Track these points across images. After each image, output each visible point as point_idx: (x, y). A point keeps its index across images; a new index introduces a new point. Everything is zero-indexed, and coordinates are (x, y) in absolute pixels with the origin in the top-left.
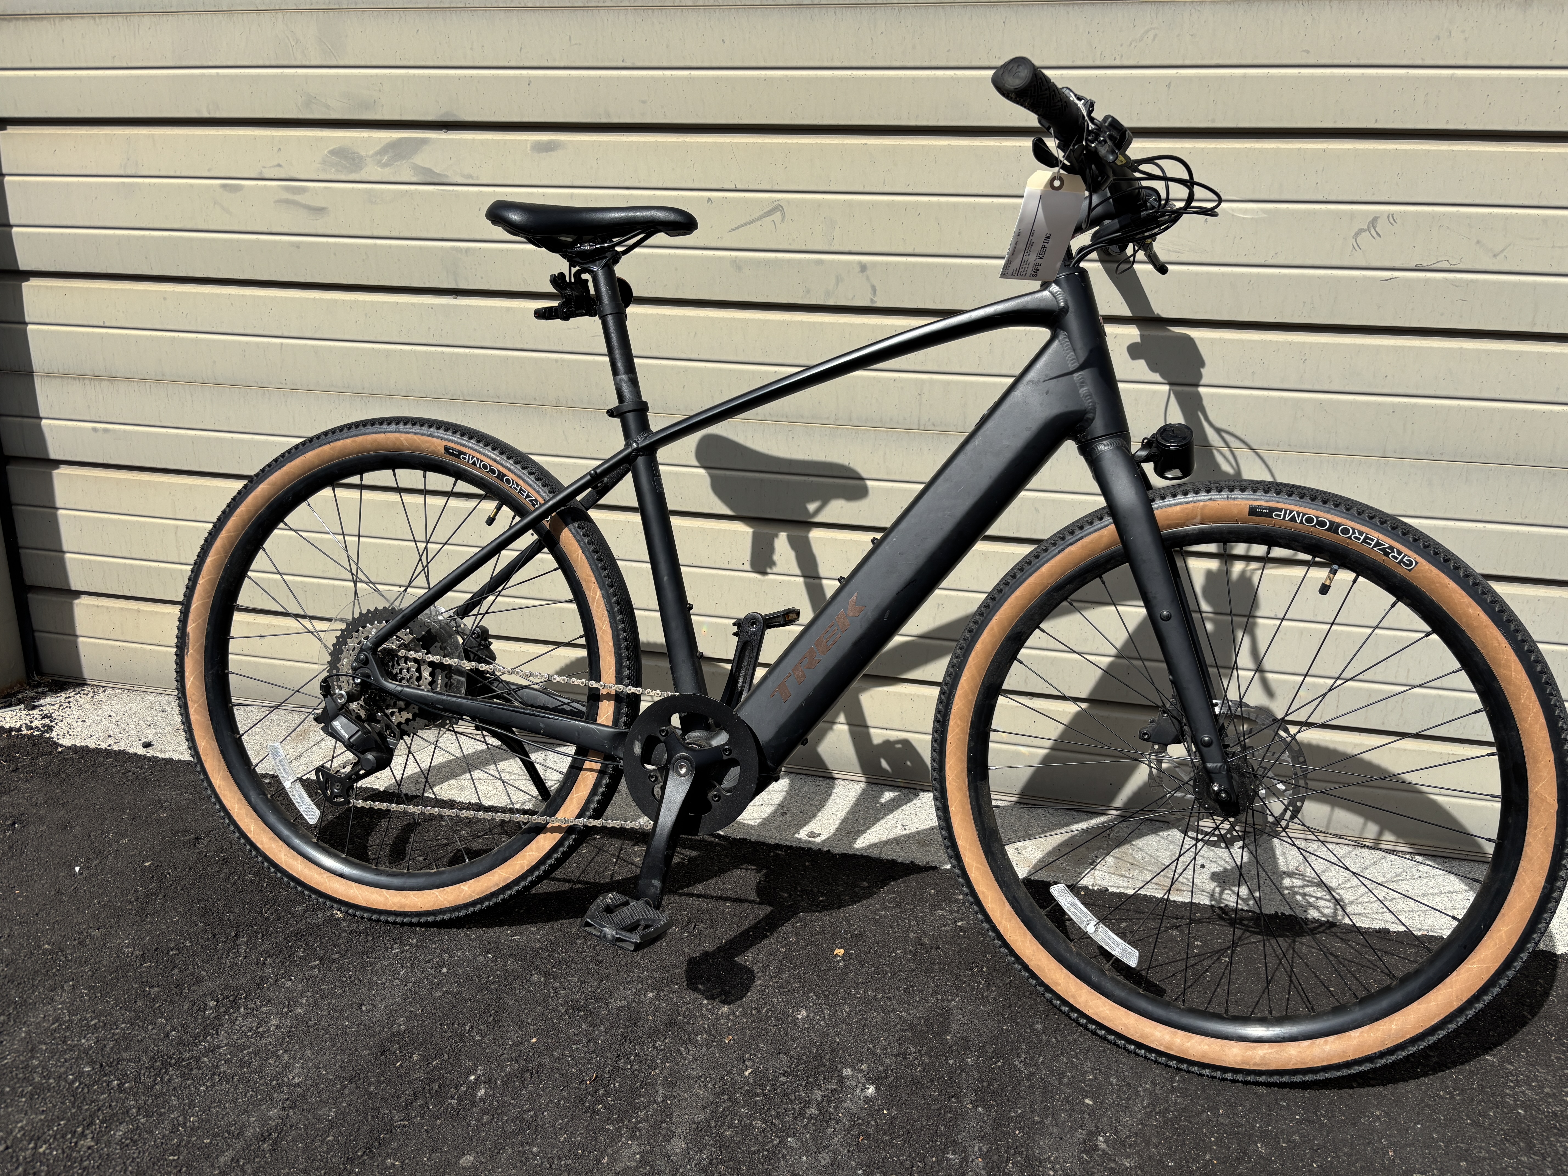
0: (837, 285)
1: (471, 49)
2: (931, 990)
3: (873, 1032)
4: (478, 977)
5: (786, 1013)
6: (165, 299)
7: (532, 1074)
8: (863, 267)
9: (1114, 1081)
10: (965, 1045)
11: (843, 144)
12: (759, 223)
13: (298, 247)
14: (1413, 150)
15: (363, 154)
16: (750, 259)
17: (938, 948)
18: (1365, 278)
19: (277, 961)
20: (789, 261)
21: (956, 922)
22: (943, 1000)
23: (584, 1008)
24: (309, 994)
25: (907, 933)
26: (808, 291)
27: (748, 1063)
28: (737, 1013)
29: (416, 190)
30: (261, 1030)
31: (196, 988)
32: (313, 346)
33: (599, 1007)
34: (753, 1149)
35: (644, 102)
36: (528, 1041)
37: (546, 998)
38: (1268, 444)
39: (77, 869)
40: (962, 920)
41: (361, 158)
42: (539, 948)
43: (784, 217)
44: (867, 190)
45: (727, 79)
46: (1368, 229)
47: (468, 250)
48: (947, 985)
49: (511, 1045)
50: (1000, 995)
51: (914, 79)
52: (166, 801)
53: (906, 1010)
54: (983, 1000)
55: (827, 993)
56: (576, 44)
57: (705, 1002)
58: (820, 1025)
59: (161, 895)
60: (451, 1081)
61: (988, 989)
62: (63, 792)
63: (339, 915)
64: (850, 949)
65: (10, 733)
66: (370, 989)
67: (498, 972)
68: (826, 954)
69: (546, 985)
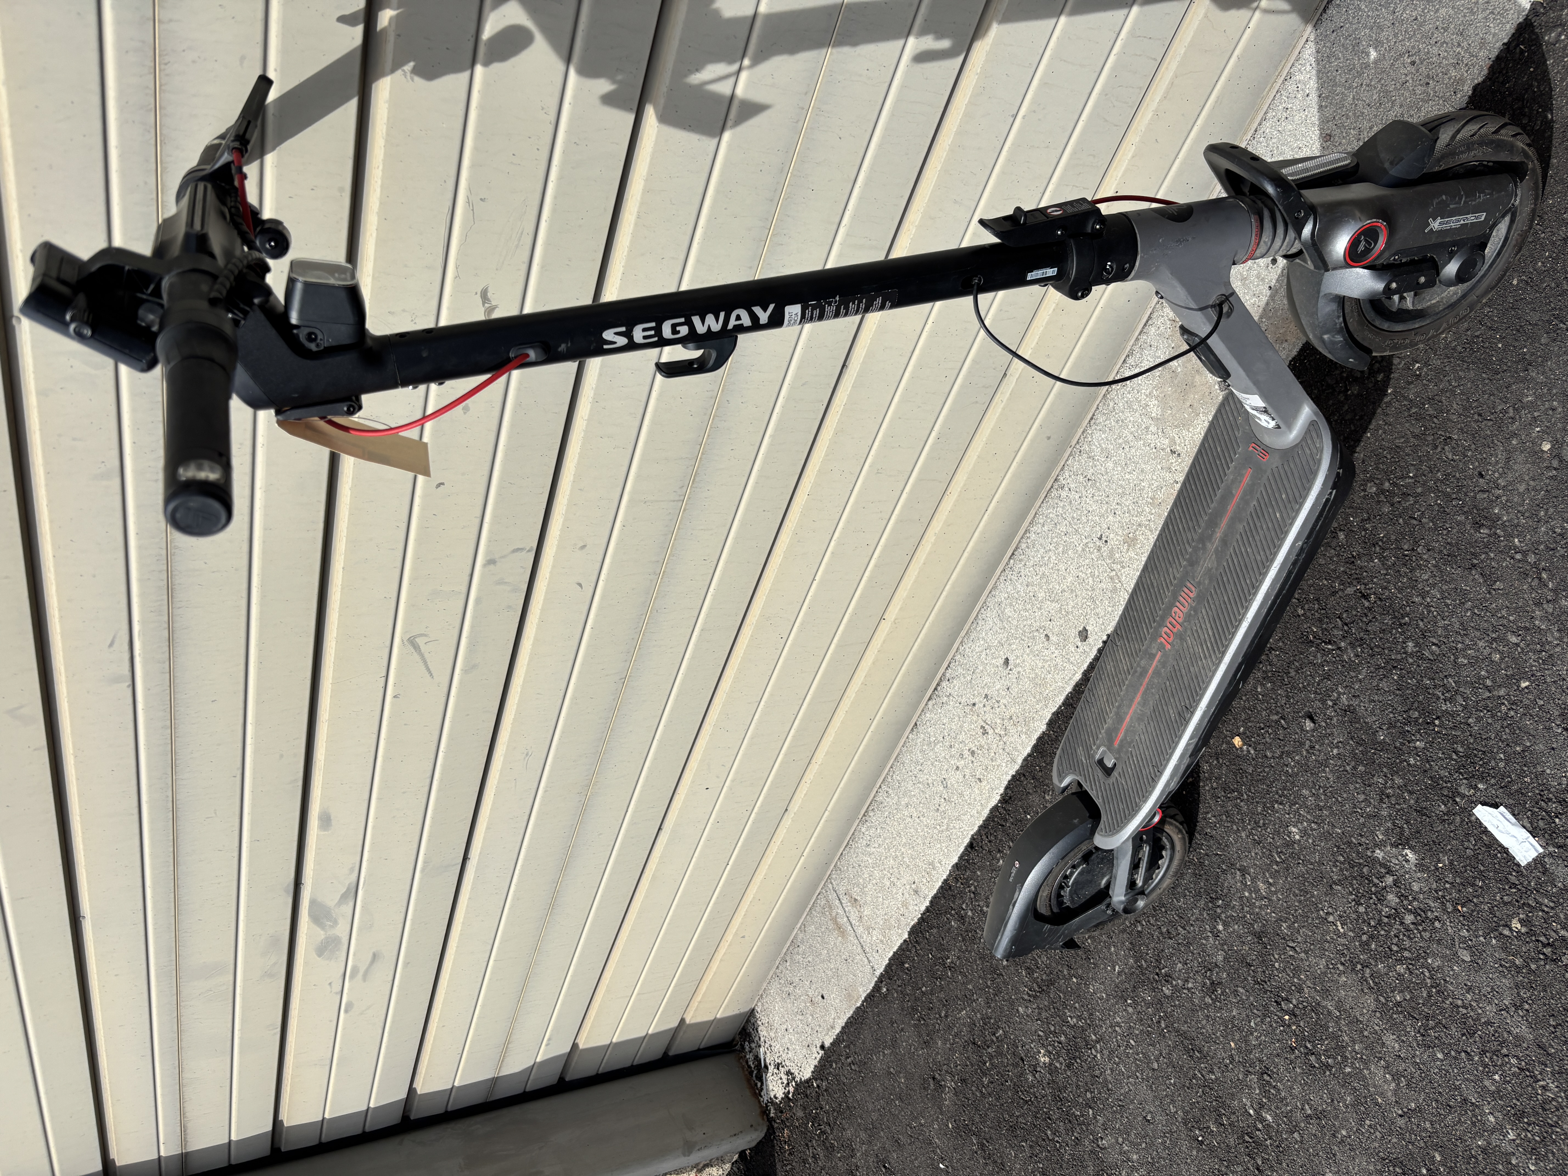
0: (506, 583)
1: (218, 883)
2: (1318, 703)
3: (1345, 796)
4: (1150, 1027)
5: (1289, 845)
7: (1266, 1073)
8: (490, 562)
9: (1514, 639)
10: (1399, 731)
11: (343, 589)
12: (427, 655)
13: (408, 964)
15: (323, 937)
19: (1078, 1130)
20: (472, 627)
22: (1335, 704)
23: (1213, 985)
24: (1120, 1140)
26: (509, 607)
27: (1331, 919)
28: (1271, 880)
29: (362, 901)
33: (1217, 973)
34: (1425, 995)
35: (282, 756)
36: (1232, 1049)
37: (1191, 999)
39: (941, 1166)
41: (327, 938)
42: (1136, 962)
43: (422, 635)
44: (399, 565)
45: (258, 694)
48: (1318, 684)
49: (1231, 1062)
50: (1353, 645)
52: (889, 1068)
53: (1332, 745)
54: (1351, 667)
55: (1280, 792)
56: (215, 813)
57: (1247, 894)
58: (1315, 830)
59: (985, 1142)
60: (1248, 1127)
61: (1339, 648)
62: (862, 1118)
63: (1047, 1060)
64: (1238, 728)
65: (789, 1099)
66: (1132, 1102)
67: (1150, 1010)
68: (1236, 756)
69: (1176, 989)
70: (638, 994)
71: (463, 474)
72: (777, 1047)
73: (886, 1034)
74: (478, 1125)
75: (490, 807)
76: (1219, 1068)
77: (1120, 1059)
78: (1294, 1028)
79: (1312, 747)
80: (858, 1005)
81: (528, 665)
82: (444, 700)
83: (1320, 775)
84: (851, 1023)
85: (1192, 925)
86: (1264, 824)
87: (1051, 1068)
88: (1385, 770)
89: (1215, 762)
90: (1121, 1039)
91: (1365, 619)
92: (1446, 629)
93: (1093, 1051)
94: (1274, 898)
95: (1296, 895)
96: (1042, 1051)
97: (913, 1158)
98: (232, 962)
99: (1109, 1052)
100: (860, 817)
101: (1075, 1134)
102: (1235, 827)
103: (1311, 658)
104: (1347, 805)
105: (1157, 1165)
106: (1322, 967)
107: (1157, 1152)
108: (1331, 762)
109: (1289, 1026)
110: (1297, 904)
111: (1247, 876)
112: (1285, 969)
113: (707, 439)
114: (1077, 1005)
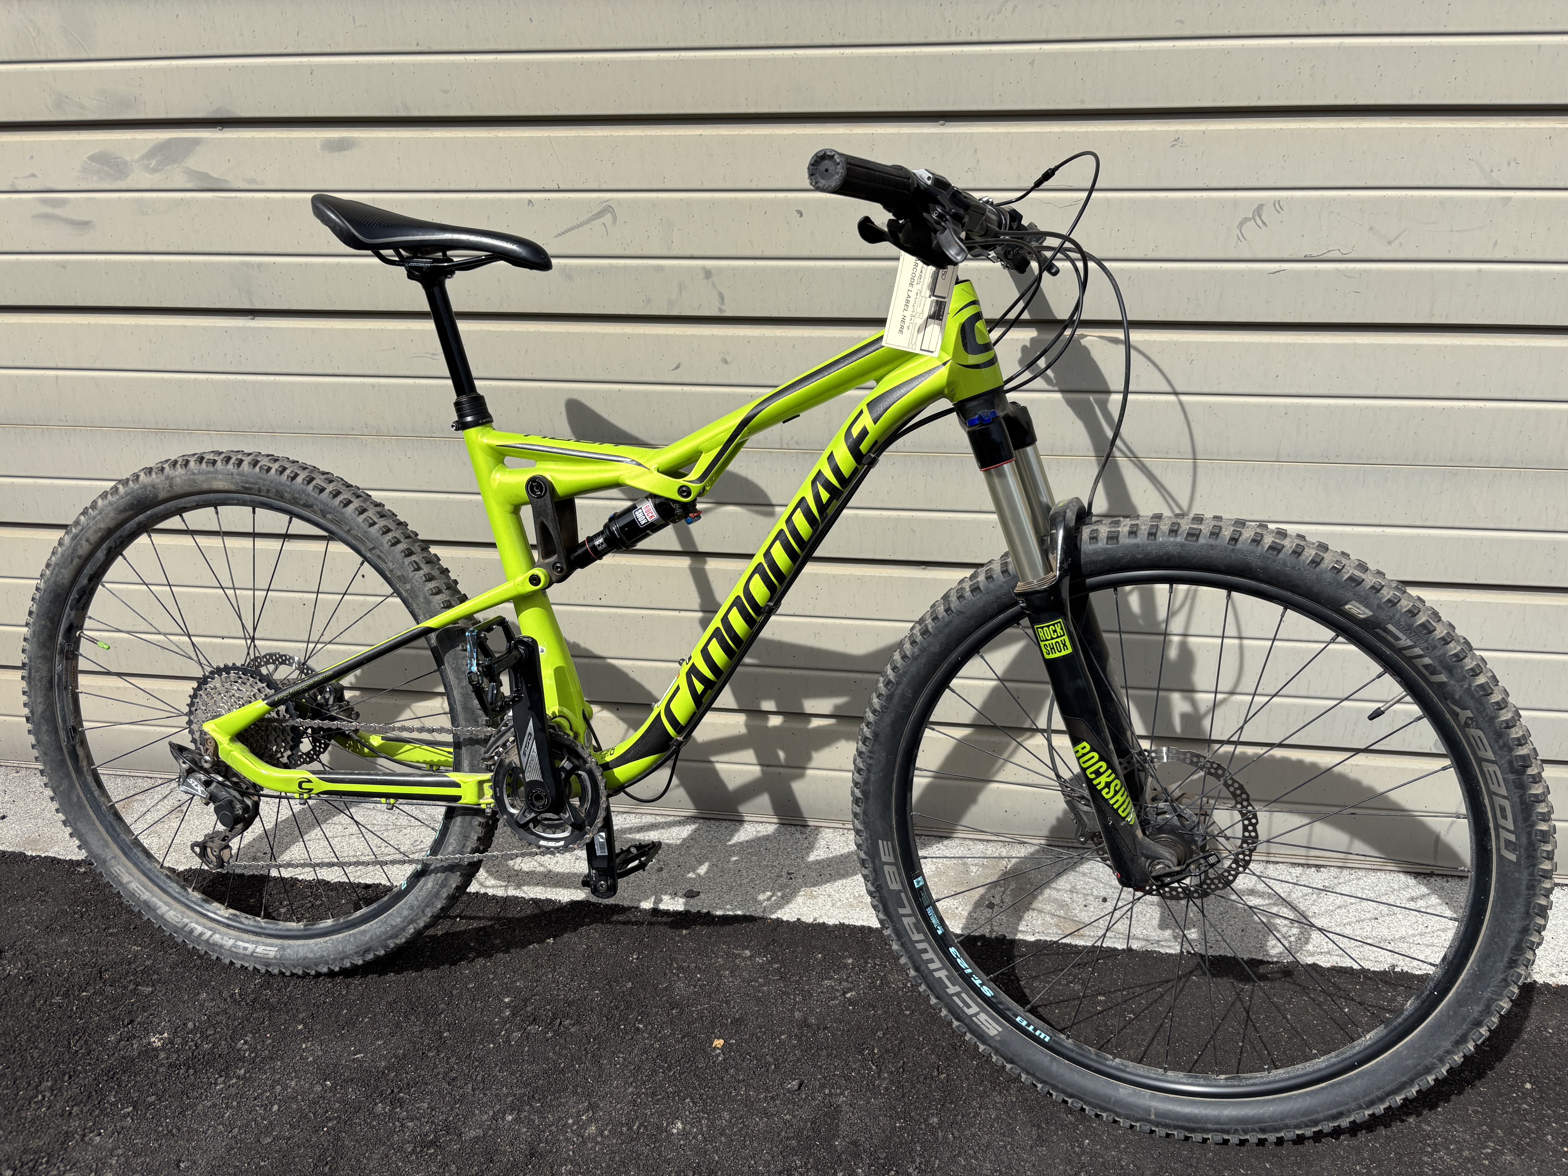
0: (681, 293)
2: (818, 1083)
3: (755, 1144)
4: (314, 1114)
5: (660, 1128)
8: (708, 273)
10: (855, 1151)
11: (676, 136)
12: (588, 226)
13: (64, 267)
14: (1300, 129)
15: (128, 158)
16: (581, 267)
17: (825, 1028)
18: (1252, 272)
20: (625, 268)
21: (844, 993)
22: (831, 1095)
23: (433, 1143)
25: (792, 1011)
26: (649, 301)
28: (606, 1133)
29: (193, 198)
32: (93, 378)
33: (451, 1140)
35: (446, 92)
38: (1156, 452)
40: (850, 990)
41: (125, 163)
42: (385, 1068)
43: (615, 219)
44: (706, 187)
46: (1254, 218)
47: (260, 265)
48: (834, 1075)
50: (892, 1082)
51: (750, 60)
53: (791, 1112)
54: (875, 1091)
56: (361, 26)
57: (570, 1121)
58: (697, 1140)
61: (879, 1076)
63: (158, 1044)
64: (731, 1038)
66: (189, 1140)
67: (337, 1105)
68: (705, 1048)
69: (391, 1116)
71: (813, 233)
73: (18, 888)
80: (29, 853)
83: (754, 1117)
85: (485, 1094)
86: (659, 1100)
87: (149, 1052)
88: (811, 1160)
89: (680, 1036)
90: (267, 1097)
91: (921, 1079)
92: (974, 1135)
93: (221, 1080)
94: (590, 1145)
95: (612, 1159)
96: (166, 1035)
99: (237, 1094)
101: (75, 1108)
103: (851, 1059)
104: (747, 1151)
108: (776, 1119)
110: (604, 1165)
111: (590, 1113)
114: (270, 1041)
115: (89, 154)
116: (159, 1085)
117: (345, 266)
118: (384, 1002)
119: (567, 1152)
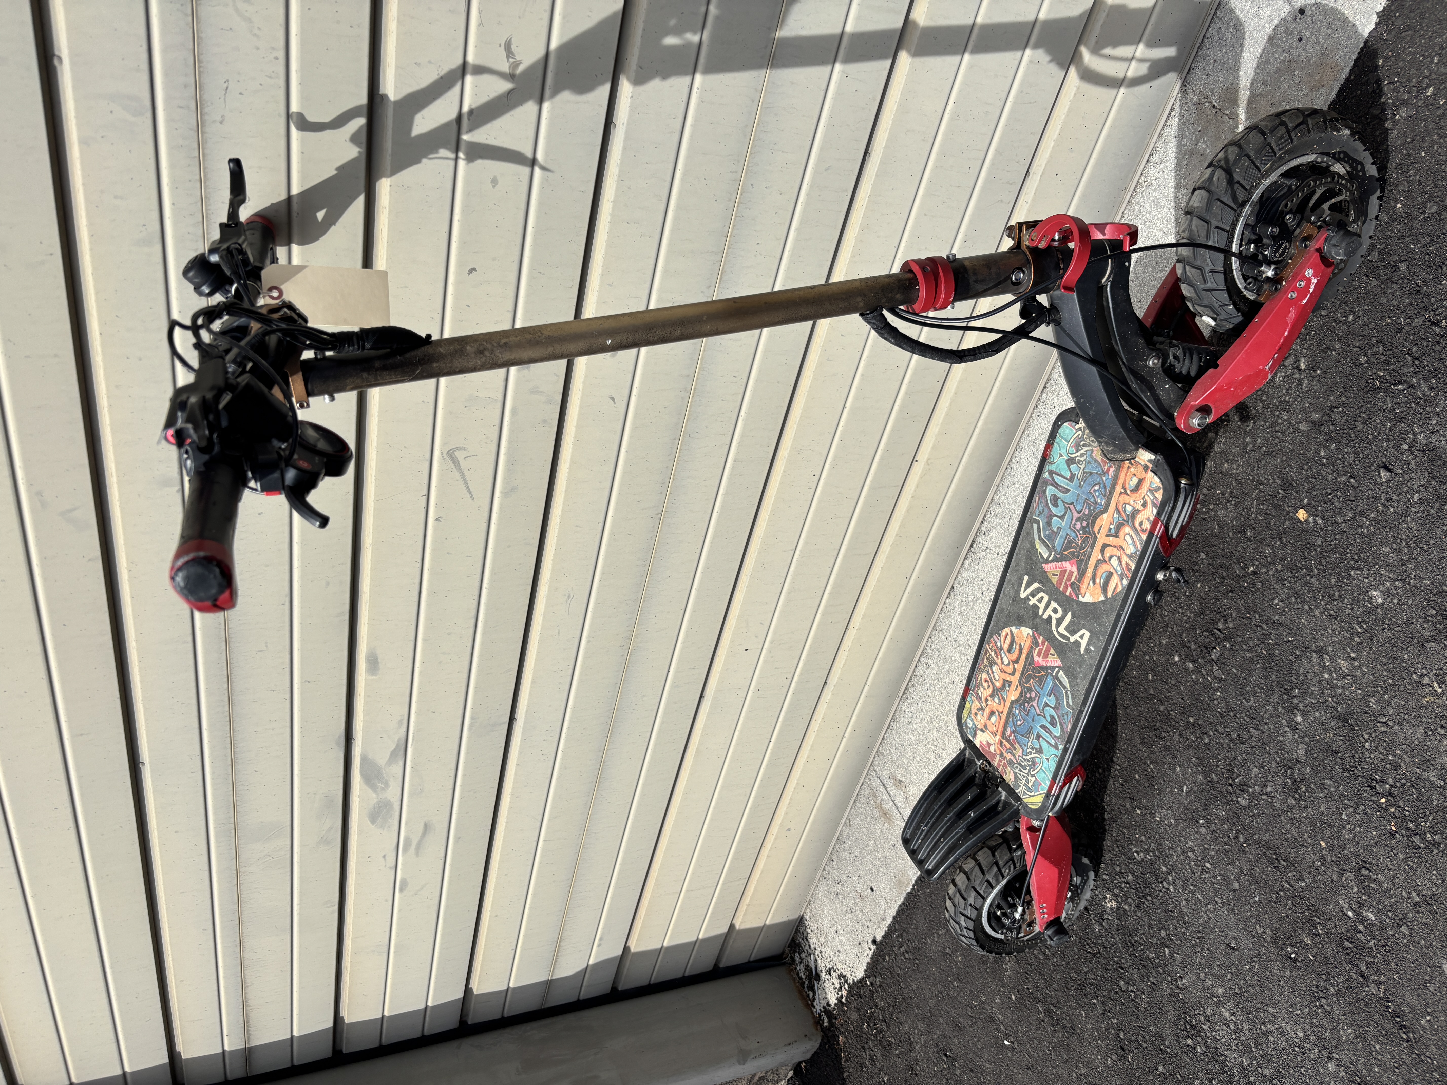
0: (540, 392)
1: (273, 729)
2: (1392, 450)
3: (1431, 542)
4: (1226, 845)
5: (1370, 611)
6: (496, 916)
7: (1363, 867)
12: (466, 473)
13: (459, 838)
15: (375, 800)
17: (1332, 408)
19: (1154, 973)
20: (510, 442)
22: (1411, 446)
23: (1296, 783)
24: (1202, 975)
25: (1296, 430)
26: (545, 421)
27: (1426, 680)
28: (1353, 655)
29: (412, 761)
30: (1232, 1027)
31: (1167, 1043)
32: (549, 820)
33: (1299, 770)
35: (328, 583)
36: (1322, 849)
37: (1271, 805)
39: (1006, 1043)
40: (1297, 361)
41: (379, 802)
42: (1205, 778)
43: (460, 448)
47: (472, 718)
48: (1390, 430)
49: (1323, 864)
50: (1426, 379)
52: (944, 949)
53: (1412, 492)
54: (1428, 401)
55: (1356, 557)
56: (266, 646)
57: (1326, 676)
58: (1400, 588)
59: (1052, 1007)
60: (1348, 931)
61: (1411, 386)
62: (919, 1008)
63: (1114, 904)
64: (1302, 501)
65: (842, 1003)
66: (1212, 931)
67: (1225, 826)
68: (1302, 530)
69: (1253, 797)
70: (687, 891)
71: (494, 259)
72: (827, 951)
74: (534, 1031)
75: (534, 657)
76: (1309, 873)
77: (1196, 886)
78: (1392, 810)
79: (1389, 500)
80: (909, 890)
81: (566, 491)
82: (485, 526)
83: (1400, 527)
84: (901, 911)
85: (1266, 723)
86: (1340, 596)
87: (1119, 913)
89: (1278, 543)
90: (1195, 865)
91: (1437, 348)
93: (1165, 884)
94: (1359, 673)
95: (1383, 664)
96: (1108, 896)
97: (975, 1040)
98: (289, 823)
99: (1183, 881)
100: (900, 695)
101: (1151, 979)
102: (1306, 607)
103: (1379, 404)
104: (1435, 552)
105: (1246, 994)
106: (1419, 735)
107: (1245, 980)
108: (1412, 509)
109: (1387, 809)
110: (1385, 674)
111: (1325, 656)
112: (1377, 748)
113: (733, 230)
114: (1143, 838)
115: (369, 823)
116: (1152, 922)
117: (481, 661)
118: (1140, 746)
119: (1356, 695)
